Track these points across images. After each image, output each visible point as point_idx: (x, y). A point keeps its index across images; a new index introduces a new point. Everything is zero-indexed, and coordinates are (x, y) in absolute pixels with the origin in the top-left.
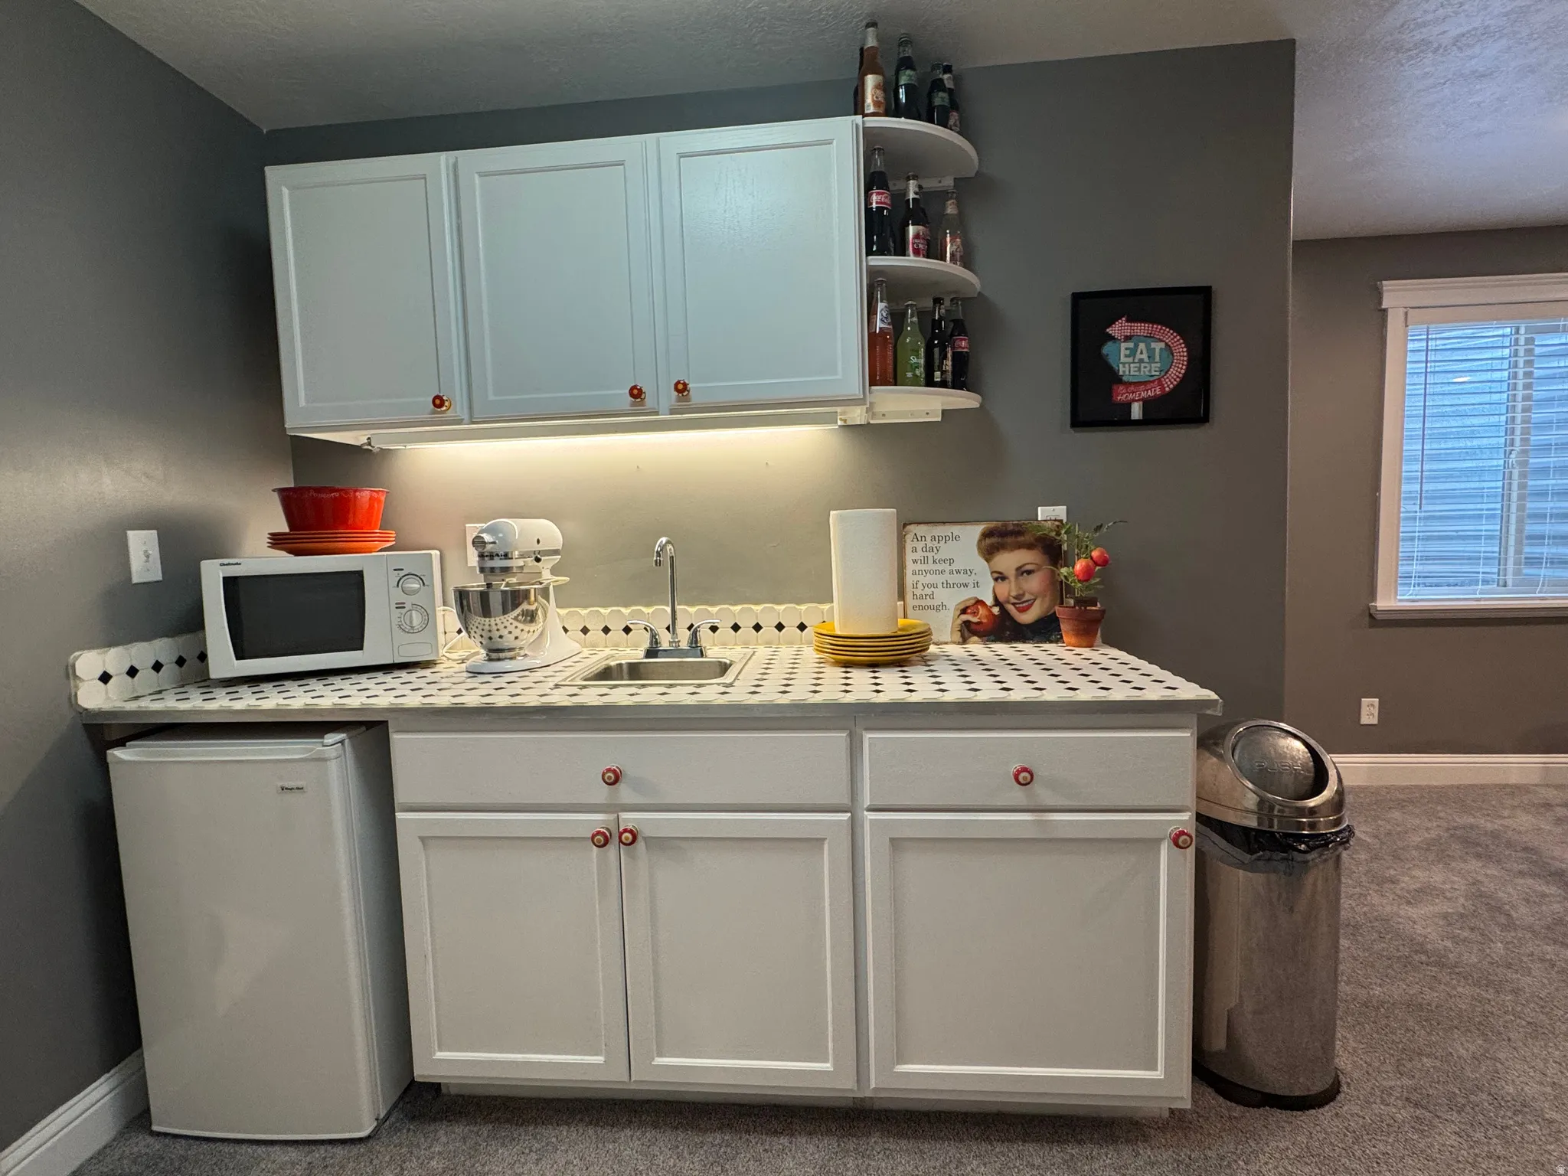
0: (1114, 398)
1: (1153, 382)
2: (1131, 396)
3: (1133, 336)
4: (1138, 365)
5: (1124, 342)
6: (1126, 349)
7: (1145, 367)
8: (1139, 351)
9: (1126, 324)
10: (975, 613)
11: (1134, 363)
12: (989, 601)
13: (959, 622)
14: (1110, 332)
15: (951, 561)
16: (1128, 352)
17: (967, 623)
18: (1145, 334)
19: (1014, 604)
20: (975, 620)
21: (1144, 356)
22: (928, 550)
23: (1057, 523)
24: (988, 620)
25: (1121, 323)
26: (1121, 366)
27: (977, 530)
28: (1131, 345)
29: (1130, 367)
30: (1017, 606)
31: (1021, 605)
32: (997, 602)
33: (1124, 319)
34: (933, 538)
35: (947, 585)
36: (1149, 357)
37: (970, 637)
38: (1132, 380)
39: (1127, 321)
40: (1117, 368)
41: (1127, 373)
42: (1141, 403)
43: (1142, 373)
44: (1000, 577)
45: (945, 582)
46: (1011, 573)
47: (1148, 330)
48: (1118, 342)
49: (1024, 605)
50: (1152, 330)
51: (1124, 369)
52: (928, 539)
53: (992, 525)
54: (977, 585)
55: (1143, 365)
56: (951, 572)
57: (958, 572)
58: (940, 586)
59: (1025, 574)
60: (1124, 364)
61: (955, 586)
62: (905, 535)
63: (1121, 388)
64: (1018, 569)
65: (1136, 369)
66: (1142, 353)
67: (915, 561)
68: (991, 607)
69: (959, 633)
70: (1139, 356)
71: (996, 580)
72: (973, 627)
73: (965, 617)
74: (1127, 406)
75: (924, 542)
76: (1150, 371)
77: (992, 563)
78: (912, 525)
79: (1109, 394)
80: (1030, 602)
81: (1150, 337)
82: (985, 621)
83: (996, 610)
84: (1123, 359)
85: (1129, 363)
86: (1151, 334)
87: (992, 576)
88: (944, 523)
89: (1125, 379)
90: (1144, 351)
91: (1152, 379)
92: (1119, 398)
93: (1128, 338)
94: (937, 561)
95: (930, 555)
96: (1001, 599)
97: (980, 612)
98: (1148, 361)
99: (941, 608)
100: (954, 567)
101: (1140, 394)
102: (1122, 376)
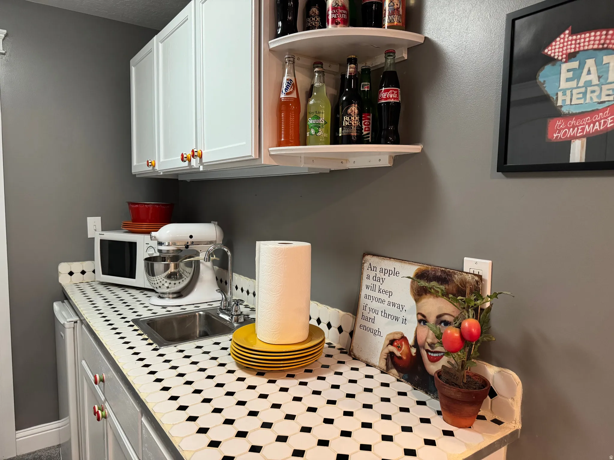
0: (549, 137)
1: (603, 110)
2: (571, 132)
3: (578, 52)
4: (583, 90)
5: (566, 62)
6: (569, 71)
7: (593, 92)
8: (585, 71)
9: (570, 38)
10: (399, 347)
11: (578, 87)
12: (411, 341)
13: (387, 351)
14: (549, 53)
15: (390, 294)
16: (570, 74)
17: (391, 355)
18: (596, 46)
19: (427, 351)
20: (398, 353)
21: (593, 78)
22: (377, 279)
23: (477, 278)
24: (407, 358)
25: (564, 38)
26: (560, 94)
27: (411, 270)
28: (574, 64)
29: (572, 95)
30: (430, 354)
31: (432, 355)
32: (416, 345)
33: (567, 32)
34: (381, 270)
35: (386, 315)
36: (599, 77)
37: (392, 368)
38: (574, 110)
39: (572, 33)
40: (555, 97)
41: (568, 102)
42: (585, 140)
43: (588, 100)
44: (423, 320)
45: (383, 311)
46: (432, 319)
47: (600, 40)
48: (559, 63)
49: (435, 355)
50: (606, 39)
51: (564, 98)
52: (378, 270)
53: (423, 267)
54: (405, 321)
55: (589, 89)
56: (389, 304)
57: (394, 305)
58: (380, 313)
59: (443, 324)
60: (564, 92)
61: (390, 317)
62: (364, 263)
63: (558, 123)
64: (439, 317)
65: (581, 96)
66: (589, 72)
67: (367, 287)
68: (411, 347)
69: (385, 360)
70: (585, 77)
71: (420, 321)
72: (396, 360)
73: (392, 348)
74: (566, 145)
75: (375, 272)
76: (599, 96)
77: (420, 304)
78: (369, 256)
79: (543, 131)
80: (440, 355)
81: (603, 49)
82: (404, 358)
83: (414, 351)
84: (563, 85)
85: (572, 89)
86: (603, 44)
87: (417, 317)
88: (390, 258)
89: (564, 110)
90: (593, 69)
91: (601, 107)
92: (555, 135)
93: (571, 56)
94: (381, 291)
95: (378, 284)
96: (420, 342)
97: (403, 348)
98: (598, 83)
99: (377, 333)
100: (392, 299)
101: (583, 129)
102: (561, 106)
